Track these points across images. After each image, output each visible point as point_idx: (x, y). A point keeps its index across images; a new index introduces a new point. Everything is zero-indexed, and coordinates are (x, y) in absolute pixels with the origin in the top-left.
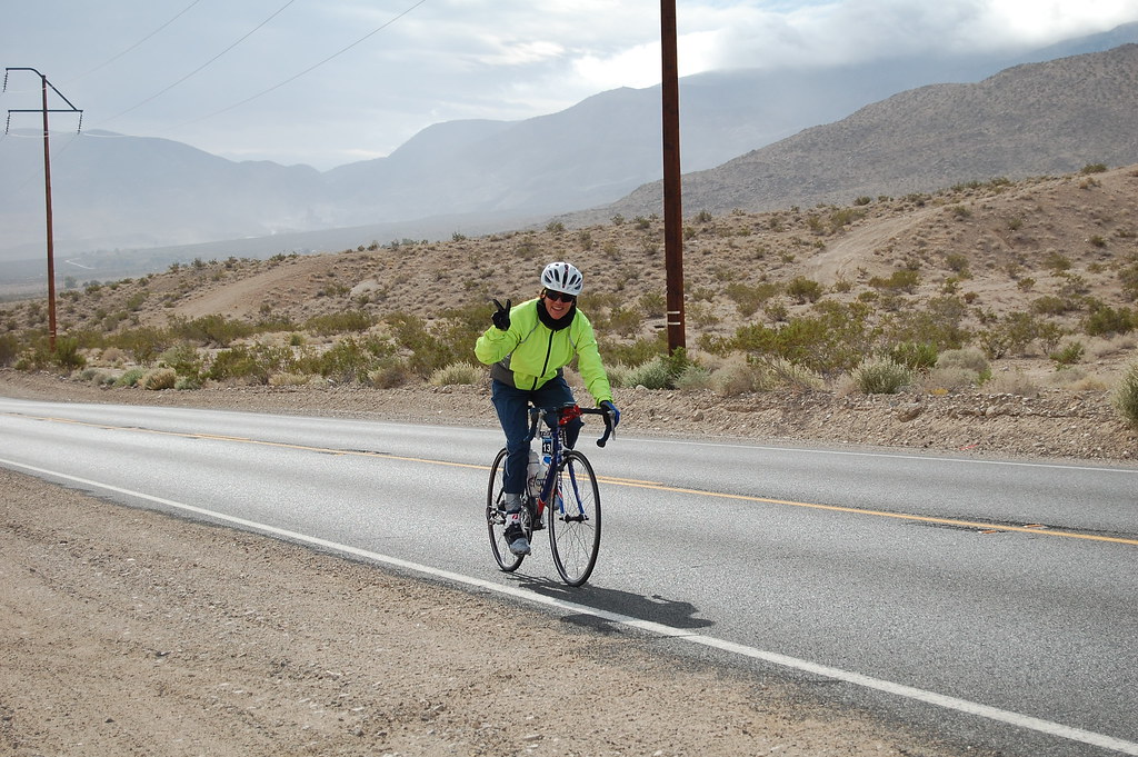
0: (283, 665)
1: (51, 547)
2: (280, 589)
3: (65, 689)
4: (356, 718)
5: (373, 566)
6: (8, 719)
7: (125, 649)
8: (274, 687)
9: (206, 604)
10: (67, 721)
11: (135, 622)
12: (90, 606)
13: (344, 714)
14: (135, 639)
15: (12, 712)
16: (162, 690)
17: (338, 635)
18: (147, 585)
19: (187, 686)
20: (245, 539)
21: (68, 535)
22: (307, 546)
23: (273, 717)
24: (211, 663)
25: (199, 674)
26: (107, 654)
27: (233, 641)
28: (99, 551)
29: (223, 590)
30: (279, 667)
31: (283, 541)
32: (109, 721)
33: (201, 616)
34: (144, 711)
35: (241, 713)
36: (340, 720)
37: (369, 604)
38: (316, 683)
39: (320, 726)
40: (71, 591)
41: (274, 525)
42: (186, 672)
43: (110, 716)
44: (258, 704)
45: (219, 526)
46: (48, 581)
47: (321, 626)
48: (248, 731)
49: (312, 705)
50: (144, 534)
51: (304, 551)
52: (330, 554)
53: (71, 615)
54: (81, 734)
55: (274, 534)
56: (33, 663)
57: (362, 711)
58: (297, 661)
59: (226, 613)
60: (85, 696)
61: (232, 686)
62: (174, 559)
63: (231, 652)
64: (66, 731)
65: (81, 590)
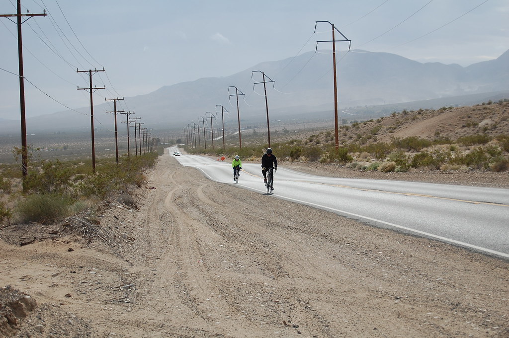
0: (457, 305)
1: (342, 246)
2: (453, 268)
3: (353, 313)
4: (495, 332)
5: (498, 258)
6: (327, 326)
7: (380, 295)
8: (453, 316)
9: (417, 274)
10: (355, 328)
11: (384, 282)
12: (362, 274)
13: (489, 330)
14: (384, 290)
15: (329, 323)
16: (399, 315)
17: (483, 291)
18: (389, 265)
19: (411, 314)
20: (435, 244)
21: (350, 241)
22: (465, 248)
23: (454, 330)
24: (421, 303)
25: (417, 308)
26: (372, 297)
27: (432, 292)
28: (365, 248)
29: (425, 268)
30: (455, 306)
31: (453, 245)
32: (375, 329)
33: (416, 280)
34: (391, 325)
35: (438, 327)
36: (487, 333)
37: (498, 276)
38: (474, 314)
39: (477, 335)
40: (353, 267)
41: (448, 238)
42: (410, 307)
43: (375, 327)
44: (446, 323)
45: (421, 237)
46: (342, 262)
47: (474, 287)
48: (442, 336)
49: (473, 325)
50: (386, 240)
51: (464, 250)
52: (476, 252)
53: (354, 278)
54: (362, 334)
55: (448, 242)
56: (337, 300)
57: (498, 329)
58: (464, 303)
59: (428, 279)
60: (363, 317)
61: (433, 314)
62: (401, 252)
63: (431, 298)
64: (355, 333)
65: (358, 267)
